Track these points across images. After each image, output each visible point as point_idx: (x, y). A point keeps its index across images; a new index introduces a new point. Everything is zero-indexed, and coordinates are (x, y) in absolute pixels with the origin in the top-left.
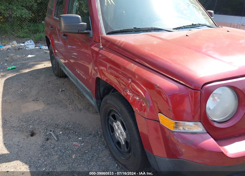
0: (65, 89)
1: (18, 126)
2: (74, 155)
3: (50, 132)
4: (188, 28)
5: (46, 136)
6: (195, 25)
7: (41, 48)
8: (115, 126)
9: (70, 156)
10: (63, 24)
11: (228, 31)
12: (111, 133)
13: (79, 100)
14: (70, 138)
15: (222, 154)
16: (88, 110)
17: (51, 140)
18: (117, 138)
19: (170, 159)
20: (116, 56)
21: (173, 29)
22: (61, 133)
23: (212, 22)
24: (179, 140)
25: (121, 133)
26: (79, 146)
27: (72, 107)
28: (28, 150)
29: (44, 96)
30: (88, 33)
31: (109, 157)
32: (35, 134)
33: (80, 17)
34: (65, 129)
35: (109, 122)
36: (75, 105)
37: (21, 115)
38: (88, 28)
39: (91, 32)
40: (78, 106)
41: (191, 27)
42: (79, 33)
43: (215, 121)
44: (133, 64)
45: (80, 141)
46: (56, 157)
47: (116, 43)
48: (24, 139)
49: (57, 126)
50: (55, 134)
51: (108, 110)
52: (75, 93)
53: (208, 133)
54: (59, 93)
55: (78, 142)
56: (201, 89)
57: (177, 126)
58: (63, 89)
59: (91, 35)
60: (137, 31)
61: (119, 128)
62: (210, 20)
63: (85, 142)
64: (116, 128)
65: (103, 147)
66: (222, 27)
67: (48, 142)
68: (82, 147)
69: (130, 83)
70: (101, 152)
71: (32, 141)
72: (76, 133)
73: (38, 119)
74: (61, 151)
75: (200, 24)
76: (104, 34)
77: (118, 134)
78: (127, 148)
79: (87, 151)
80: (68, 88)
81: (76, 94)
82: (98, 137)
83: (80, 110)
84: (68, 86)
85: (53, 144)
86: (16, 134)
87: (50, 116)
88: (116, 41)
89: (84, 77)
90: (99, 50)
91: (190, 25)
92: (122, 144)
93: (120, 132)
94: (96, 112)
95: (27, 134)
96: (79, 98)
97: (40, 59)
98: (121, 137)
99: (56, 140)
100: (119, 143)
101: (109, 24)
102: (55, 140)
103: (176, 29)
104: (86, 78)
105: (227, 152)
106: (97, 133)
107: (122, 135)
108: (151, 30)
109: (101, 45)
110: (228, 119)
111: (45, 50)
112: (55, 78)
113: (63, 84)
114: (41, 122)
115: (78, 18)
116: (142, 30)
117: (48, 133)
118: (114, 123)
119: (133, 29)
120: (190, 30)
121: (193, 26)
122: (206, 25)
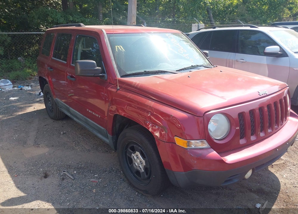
0: (67, 132)
1: (27, 170)
2: (94, 190)
3: (64, 173)
4: (188, 69)
5: (61, 176)
6: (194, 66)
7: (21, 89)
8: (134, 157)
9: (90, 191)
10: (79, 69)
11: (221, 71)
12: (130, 165)
13: (85, 141)
14: (85, 176)
15: (223, 162)
16: (97, 150)
17: (67, 179)
18: (135, 168)
19: (186, 173)
20: (134, 95)
21: (176, 71)
22: (75, 172)
23: (208, 62)
24: (192, 155)
25: (141, 161)
26: (97, 182)
27: (79, 148)
28: (46, 190)
29: (45, 140)
30: (103, 76)
31: (129, 187)
32: (49, 176)
33: (95, 62)
34: (78, 169)
35: (127, 154)
36: (82, 146)
37: (26, 160)
38: (103, 72)
39: (106, 75)
40: (85, 147)
41: (191, 69)
42: (95, 77)
43: (216, 139)
44: (150, 101)
45: (97, 177)
46: (76, 193)
47: (133, 85)
48: (38, 181)
49: (69, 167)
50: (70, 174)
51: (127, 143)
52: (78, 135)
53: (212, 148)
54: (61, 136)
55: (95, 179)
56: (203, 116)
57: (189, 144)
58: (65, 132)
59: (106, 78)
60: (147, 73)
61: (138, 158)
62: (206, 60)
63: (102, 178)
64: (134, 159)
65: (121, 180)
66: (217, 66)
67: (64, 181)
68: (100, 183)
69: (150, 116)
70: (120, 185)
71: (48, 183)
72: (91, 171)
73: (46, 162)
74: (80, 188)
75: (198, 66)
76: (119, 77)
77: (137, 164)
78: (147, 174)
79: (106, 185)
80: (70, 131)
81: (80, 136)
82: (113, 172)
83: (89, 151)
84: (69, 128)
85: (70, 183)
86: (28, 178)
87: (58, 158)
88: (132, 83)
89: (97, 115)
90: (117, 91)
91: (190, 67)
92: (141, 172)
93: (139, 161)
94: (106, 151)
95: (40, 177)
96: (84, 139)
97: (26, 101)
98: (140, 166)
99: (73, 178)
100: (138, 172)
101: (122, 68)
102: (71, 178)
103: (179, 71)
104: (99, 116)
105: (226, 160)
106: (112, 169)
107: (142, 163)
108: (158, 72)
109: (118, 86)
110: (225, 137)
111: (29, 90)
112: (50, 121)
113: (63, 127)
114: (51, 165)
115: (94, 63)
116: (150, 73)
117: (62, 173)
118: (132, 154)
119: (143, 72)
120: (190, 71)
121: (193, 67)
122: (203, 66)
